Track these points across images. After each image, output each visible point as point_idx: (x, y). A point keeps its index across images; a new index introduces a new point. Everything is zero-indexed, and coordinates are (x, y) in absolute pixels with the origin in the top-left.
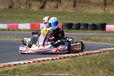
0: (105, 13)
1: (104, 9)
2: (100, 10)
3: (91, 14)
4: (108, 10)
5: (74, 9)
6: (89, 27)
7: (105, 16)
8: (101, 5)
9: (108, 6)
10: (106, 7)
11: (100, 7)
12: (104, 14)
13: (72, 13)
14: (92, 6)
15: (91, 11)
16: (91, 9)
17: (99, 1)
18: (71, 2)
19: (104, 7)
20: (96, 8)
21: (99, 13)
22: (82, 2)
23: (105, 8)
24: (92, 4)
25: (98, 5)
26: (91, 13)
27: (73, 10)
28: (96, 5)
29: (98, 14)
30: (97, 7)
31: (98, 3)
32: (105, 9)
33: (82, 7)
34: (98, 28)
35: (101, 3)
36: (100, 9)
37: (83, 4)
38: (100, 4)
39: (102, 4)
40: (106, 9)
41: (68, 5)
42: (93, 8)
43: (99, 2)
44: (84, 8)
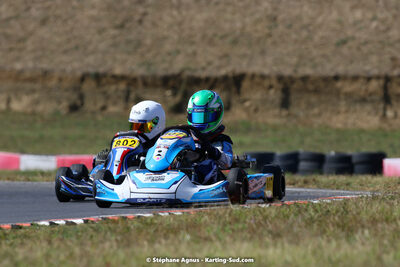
0: (385, 126)
1: (381, 113)
2: (369, 118)
3: (338, 131)
4: (396, 116)
5: (284, 112)
6: (326, 166)
7: (385, 135)
8: (372, 101)
9: (394, 102)
10: (388, 107)
11: (368, 107)
12: (380, 129)
13: (275, 128)
14: (343, 103)
15: (337, 122)
16: (339, 113)
17: (364, 88)
18: (272, 92)
19: (381, 106)
20: (355, 111)
21: (365, 126)
22: (308, 91)
23: (385, 109)
24: (342, 96)
25: (363, 100)
26: (339, 125)
27: (280, 116)
28: (356, 101)
29: (362, 131)
30: (358, 107)
31: (362, 93)
32: (384, 115)
33: (310, 106)
34: (357, 168)
35: (371, 94)
36: (369, 113)
37: (314, 99)
38: (369, 98)
39: (377, 97)
40: (390, 113)
41: (264, 101)
42: (347, 112)
43: (366, 90)
44: (316, 111)
